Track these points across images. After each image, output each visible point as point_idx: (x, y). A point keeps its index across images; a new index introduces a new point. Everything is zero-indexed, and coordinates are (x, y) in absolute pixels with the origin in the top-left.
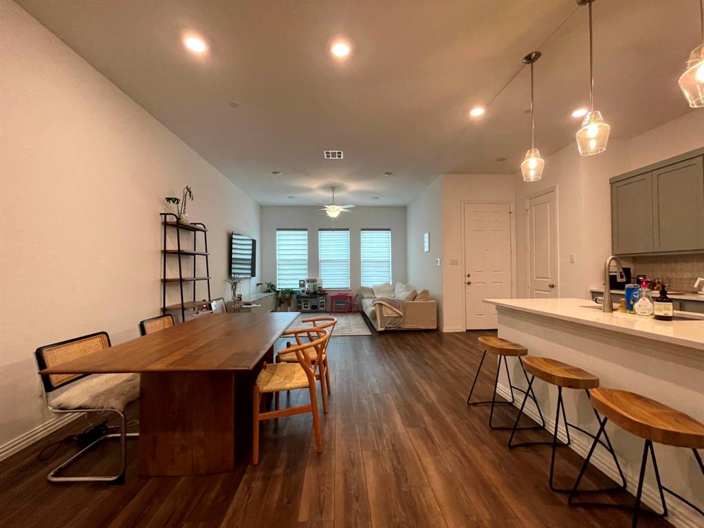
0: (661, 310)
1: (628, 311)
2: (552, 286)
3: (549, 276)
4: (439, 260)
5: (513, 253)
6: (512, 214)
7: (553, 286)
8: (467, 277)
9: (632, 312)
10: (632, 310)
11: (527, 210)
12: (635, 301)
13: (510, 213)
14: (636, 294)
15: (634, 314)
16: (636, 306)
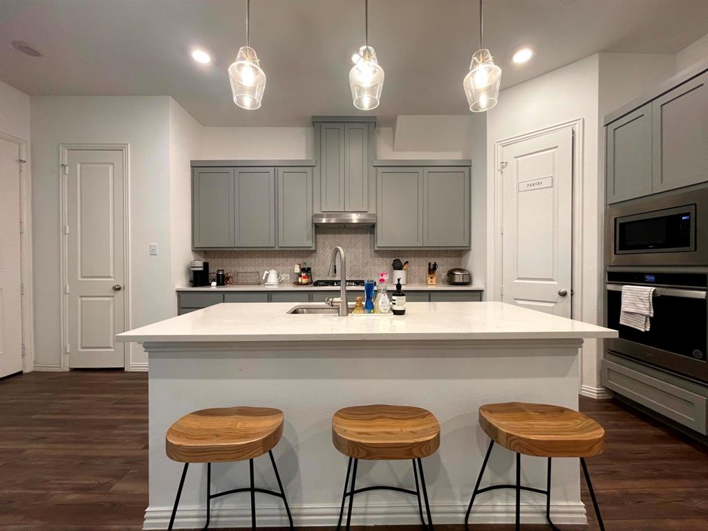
1: (367, 310)
2: (117, 289)
5: (24, 235)
6: (25, 164)
7: (119, 289)
10: (373, 308)
13: (21, 161)
15: (374, 313)
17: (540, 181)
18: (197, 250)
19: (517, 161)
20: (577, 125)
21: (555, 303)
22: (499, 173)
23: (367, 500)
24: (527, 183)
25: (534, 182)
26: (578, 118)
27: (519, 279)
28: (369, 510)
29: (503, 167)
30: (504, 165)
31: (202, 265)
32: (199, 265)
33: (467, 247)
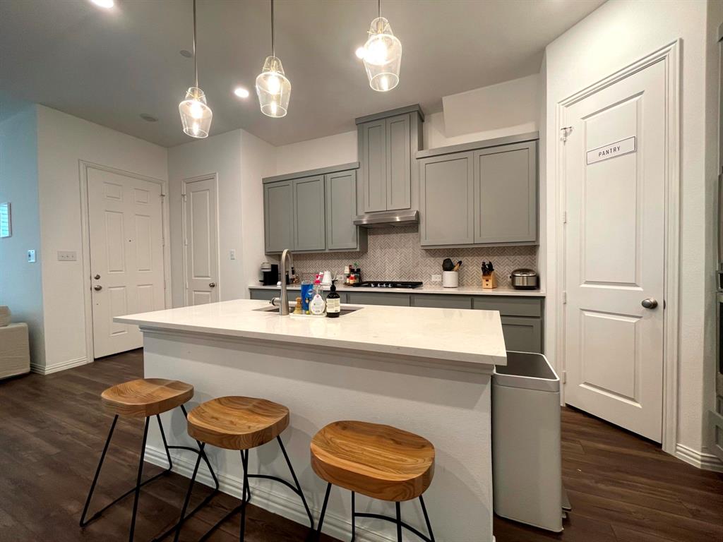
0: (333, 307)
1: (304, 311)
3: (209, 275)
4: (32, 252)
5: (165, 247)
6: (164, 198)
7: (213, 286)
8: (93, 279)
9: (307, 312)
10: (308, 310)
11: (184, 195)
12: (310, 299)
13: (162, 195)
14: (311, 292)
15: (309, 314)
16: (311, 304)
17: (616, 146)
18: (269, 254)
19: (586, 122)
20: (671, 53)
21: (640, 317)
22: (562, 142)
23: (271, 488)
24: (598, 152)
25: (608, 148)
26: (674, 40)
27: (587, 282)
28: (271, 498)
29: (566, 135)
30: (567, 131)
31: (270, 267)
32: (268, 268)
33: (534, 242)
